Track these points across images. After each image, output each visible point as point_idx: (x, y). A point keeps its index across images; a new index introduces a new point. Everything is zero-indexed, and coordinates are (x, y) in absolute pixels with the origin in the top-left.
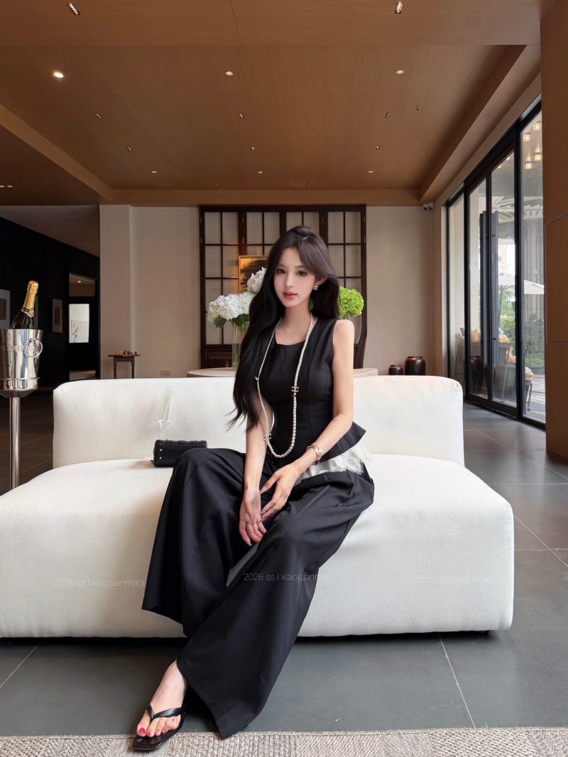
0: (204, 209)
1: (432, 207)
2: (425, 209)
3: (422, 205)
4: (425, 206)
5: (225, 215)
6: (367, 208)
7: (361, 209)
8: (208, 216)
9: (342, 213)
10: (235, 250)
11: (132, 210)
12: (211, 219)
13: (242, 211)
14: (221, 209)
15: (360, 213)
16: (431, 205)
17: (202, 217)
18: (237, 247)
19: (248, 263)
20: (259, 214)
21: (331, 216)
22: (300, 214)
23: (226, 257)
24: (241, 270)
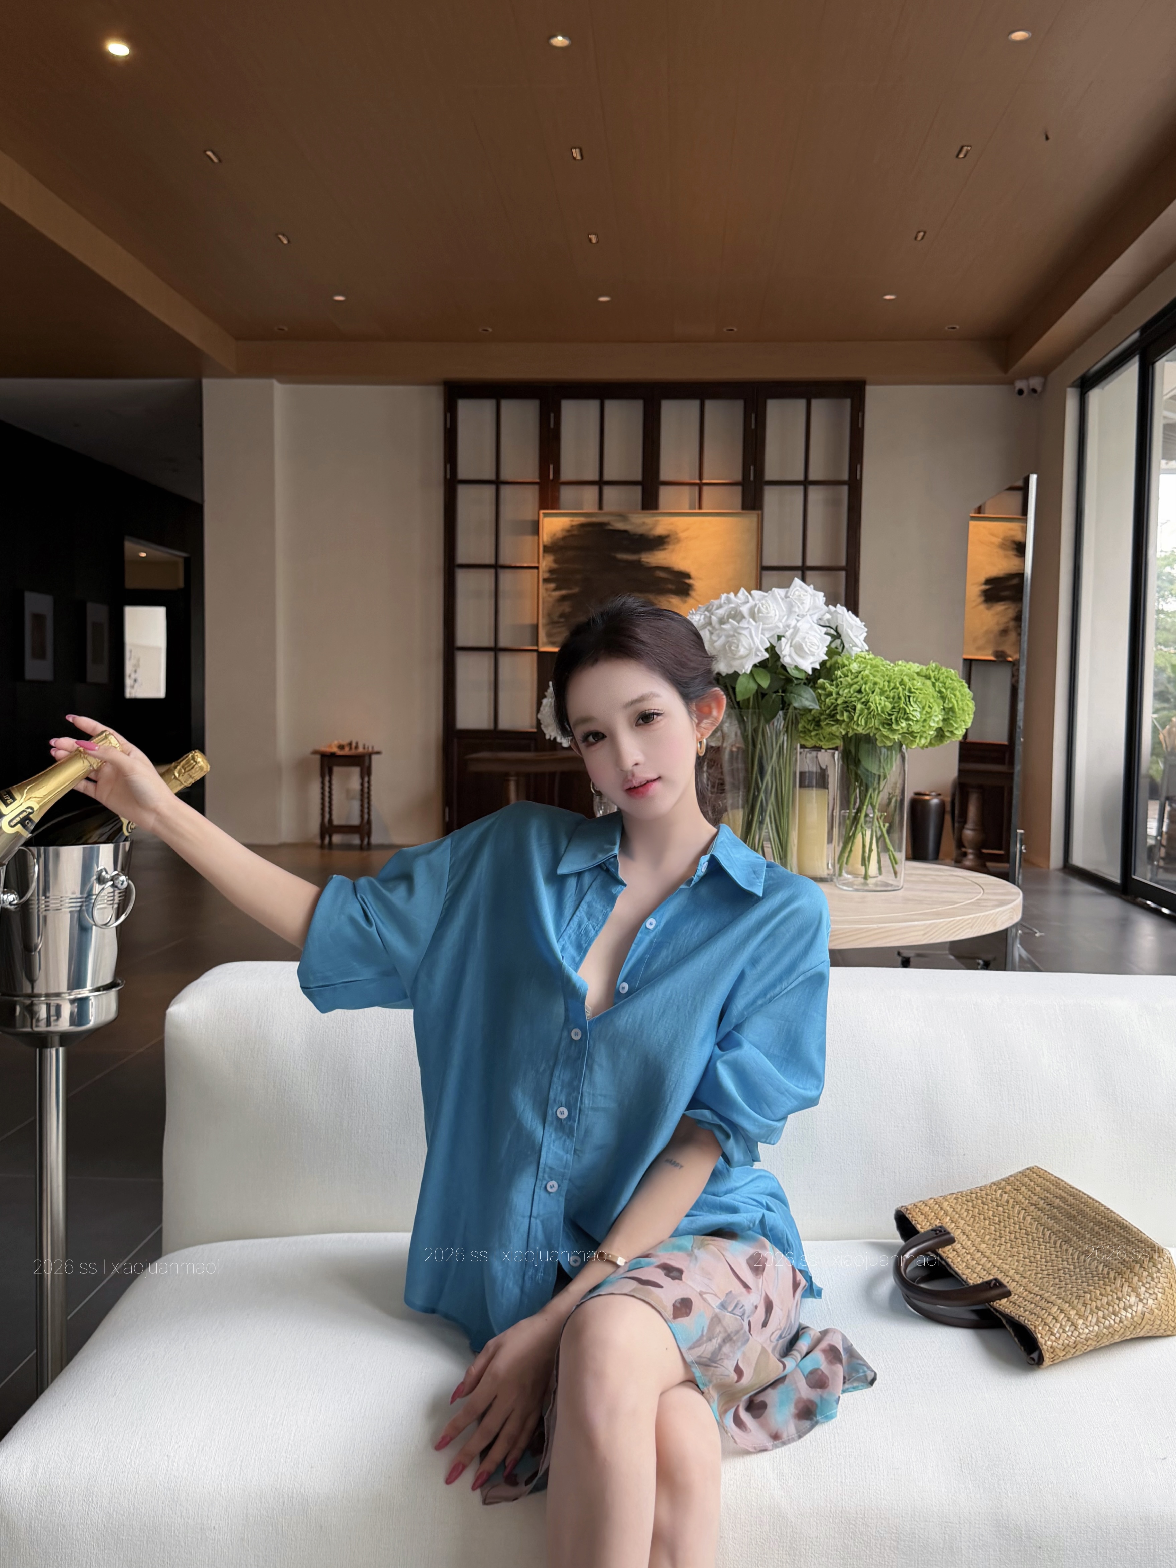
0: (455, 392)
1: (1039, 389)
2: (1020, 392)
3: (1011, 383)
4: (1020, 384)
5: (509, 407)
6: (869, 389)
7: (853, 392)
8: (465, 408)
9: (802, 403)
10: (531, 495)
11: (280, 390)
12: (474, 417)
13: (549, 398)
14: (498, 391)
15: (848, 402)
16: (1035, 382)
17: (450, 410)
18: (536, 487)
19: (563, 530)
20: (594, 405)
21: (775, 410)
22: (696, 403)
23: (508, 513)
24: (545, 547)
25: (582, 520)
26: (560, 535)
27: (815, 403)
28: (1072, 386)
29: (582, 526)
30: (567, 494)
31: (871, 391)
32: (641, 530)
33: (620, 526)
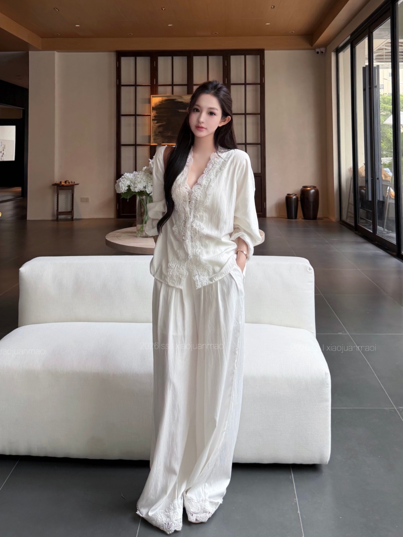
0: (120, 54)
1: (324, 52)
2: (318, 53)
3: (315, 50)
4: (317, 50)
5: (138, 59)
6: (266, 52)
7: (260, 53)
8: (124, 60)
9: (243, 57)
10: (148, 89)
11: (57, 55)
12: (127, 63)
13: (153, 56)
14: (135, 54)
15: (259, 56)
16: (323, 49)
17: (118, 61)
18: (149, 87)
19: (159, 102)
20: (170, 58)
21: (233, 59)
22: (206, 57)
23: (140, 96)
24: (153, 108)
25: (166, 98)
26: (158, 104)
27: (247, 56)
28: (333, 51)
29: (166, 100)
30: (160, 89)
33: (180, 100)
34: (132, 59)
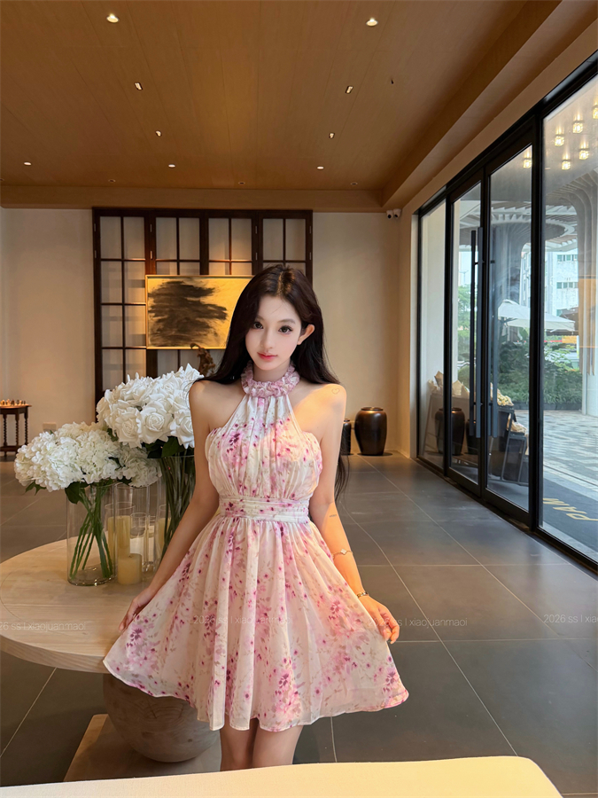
0: (98, 213)
1: (398, 215)
2: (390, 216)
3: (385, 212)
4: (389, 213)
5: (125, 219)
6: (314, 214)
7: (306, 216)
8: (104, 221)
9: (281, 221)
10: (142, 266)
12: (110, 225)
14: (122, 213)
15: (304, 220)
16: (397, 211)
17: (96, 222)
18: (144, 263)
19: (159, 286)
20: (173, 221)
21: (267, 224)
22: (227, 221)
23: (129, 276)
24: (149, 294)
25: (169, 280)
26: (157, 288)
27: (287, 221)
28: (414, 214)
29: (169, 283)
30: (160, 266)
31: (315, 215)
32: (199, 286)
33: (189, 283)
34: (117, 220)
